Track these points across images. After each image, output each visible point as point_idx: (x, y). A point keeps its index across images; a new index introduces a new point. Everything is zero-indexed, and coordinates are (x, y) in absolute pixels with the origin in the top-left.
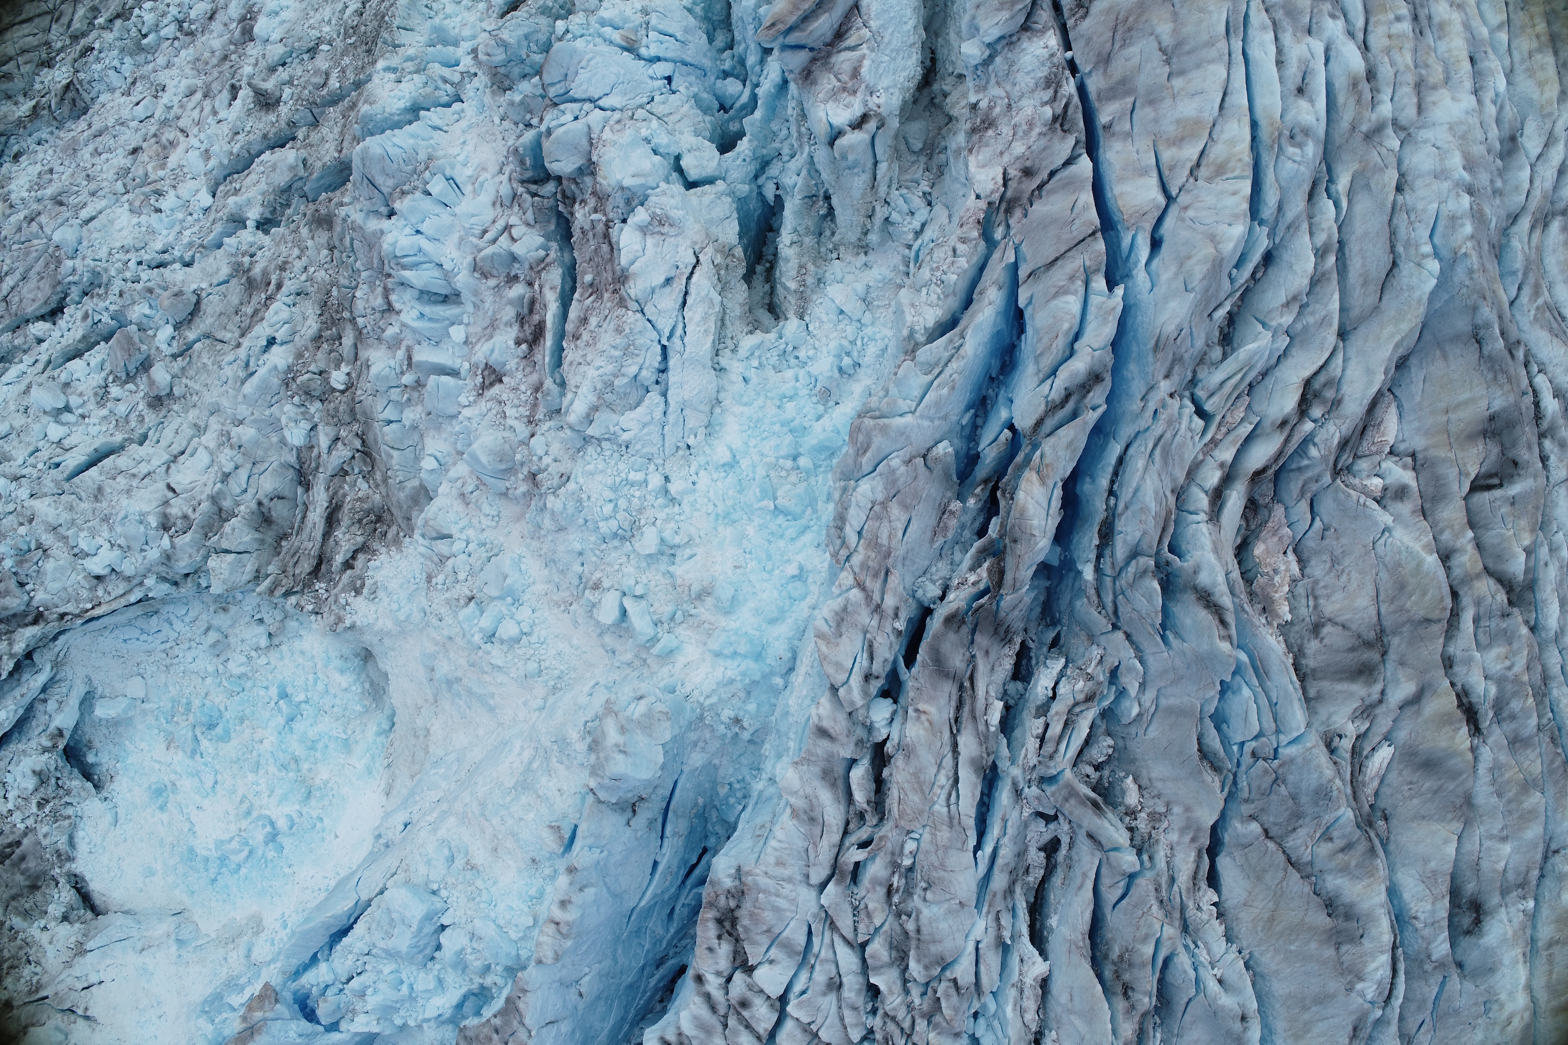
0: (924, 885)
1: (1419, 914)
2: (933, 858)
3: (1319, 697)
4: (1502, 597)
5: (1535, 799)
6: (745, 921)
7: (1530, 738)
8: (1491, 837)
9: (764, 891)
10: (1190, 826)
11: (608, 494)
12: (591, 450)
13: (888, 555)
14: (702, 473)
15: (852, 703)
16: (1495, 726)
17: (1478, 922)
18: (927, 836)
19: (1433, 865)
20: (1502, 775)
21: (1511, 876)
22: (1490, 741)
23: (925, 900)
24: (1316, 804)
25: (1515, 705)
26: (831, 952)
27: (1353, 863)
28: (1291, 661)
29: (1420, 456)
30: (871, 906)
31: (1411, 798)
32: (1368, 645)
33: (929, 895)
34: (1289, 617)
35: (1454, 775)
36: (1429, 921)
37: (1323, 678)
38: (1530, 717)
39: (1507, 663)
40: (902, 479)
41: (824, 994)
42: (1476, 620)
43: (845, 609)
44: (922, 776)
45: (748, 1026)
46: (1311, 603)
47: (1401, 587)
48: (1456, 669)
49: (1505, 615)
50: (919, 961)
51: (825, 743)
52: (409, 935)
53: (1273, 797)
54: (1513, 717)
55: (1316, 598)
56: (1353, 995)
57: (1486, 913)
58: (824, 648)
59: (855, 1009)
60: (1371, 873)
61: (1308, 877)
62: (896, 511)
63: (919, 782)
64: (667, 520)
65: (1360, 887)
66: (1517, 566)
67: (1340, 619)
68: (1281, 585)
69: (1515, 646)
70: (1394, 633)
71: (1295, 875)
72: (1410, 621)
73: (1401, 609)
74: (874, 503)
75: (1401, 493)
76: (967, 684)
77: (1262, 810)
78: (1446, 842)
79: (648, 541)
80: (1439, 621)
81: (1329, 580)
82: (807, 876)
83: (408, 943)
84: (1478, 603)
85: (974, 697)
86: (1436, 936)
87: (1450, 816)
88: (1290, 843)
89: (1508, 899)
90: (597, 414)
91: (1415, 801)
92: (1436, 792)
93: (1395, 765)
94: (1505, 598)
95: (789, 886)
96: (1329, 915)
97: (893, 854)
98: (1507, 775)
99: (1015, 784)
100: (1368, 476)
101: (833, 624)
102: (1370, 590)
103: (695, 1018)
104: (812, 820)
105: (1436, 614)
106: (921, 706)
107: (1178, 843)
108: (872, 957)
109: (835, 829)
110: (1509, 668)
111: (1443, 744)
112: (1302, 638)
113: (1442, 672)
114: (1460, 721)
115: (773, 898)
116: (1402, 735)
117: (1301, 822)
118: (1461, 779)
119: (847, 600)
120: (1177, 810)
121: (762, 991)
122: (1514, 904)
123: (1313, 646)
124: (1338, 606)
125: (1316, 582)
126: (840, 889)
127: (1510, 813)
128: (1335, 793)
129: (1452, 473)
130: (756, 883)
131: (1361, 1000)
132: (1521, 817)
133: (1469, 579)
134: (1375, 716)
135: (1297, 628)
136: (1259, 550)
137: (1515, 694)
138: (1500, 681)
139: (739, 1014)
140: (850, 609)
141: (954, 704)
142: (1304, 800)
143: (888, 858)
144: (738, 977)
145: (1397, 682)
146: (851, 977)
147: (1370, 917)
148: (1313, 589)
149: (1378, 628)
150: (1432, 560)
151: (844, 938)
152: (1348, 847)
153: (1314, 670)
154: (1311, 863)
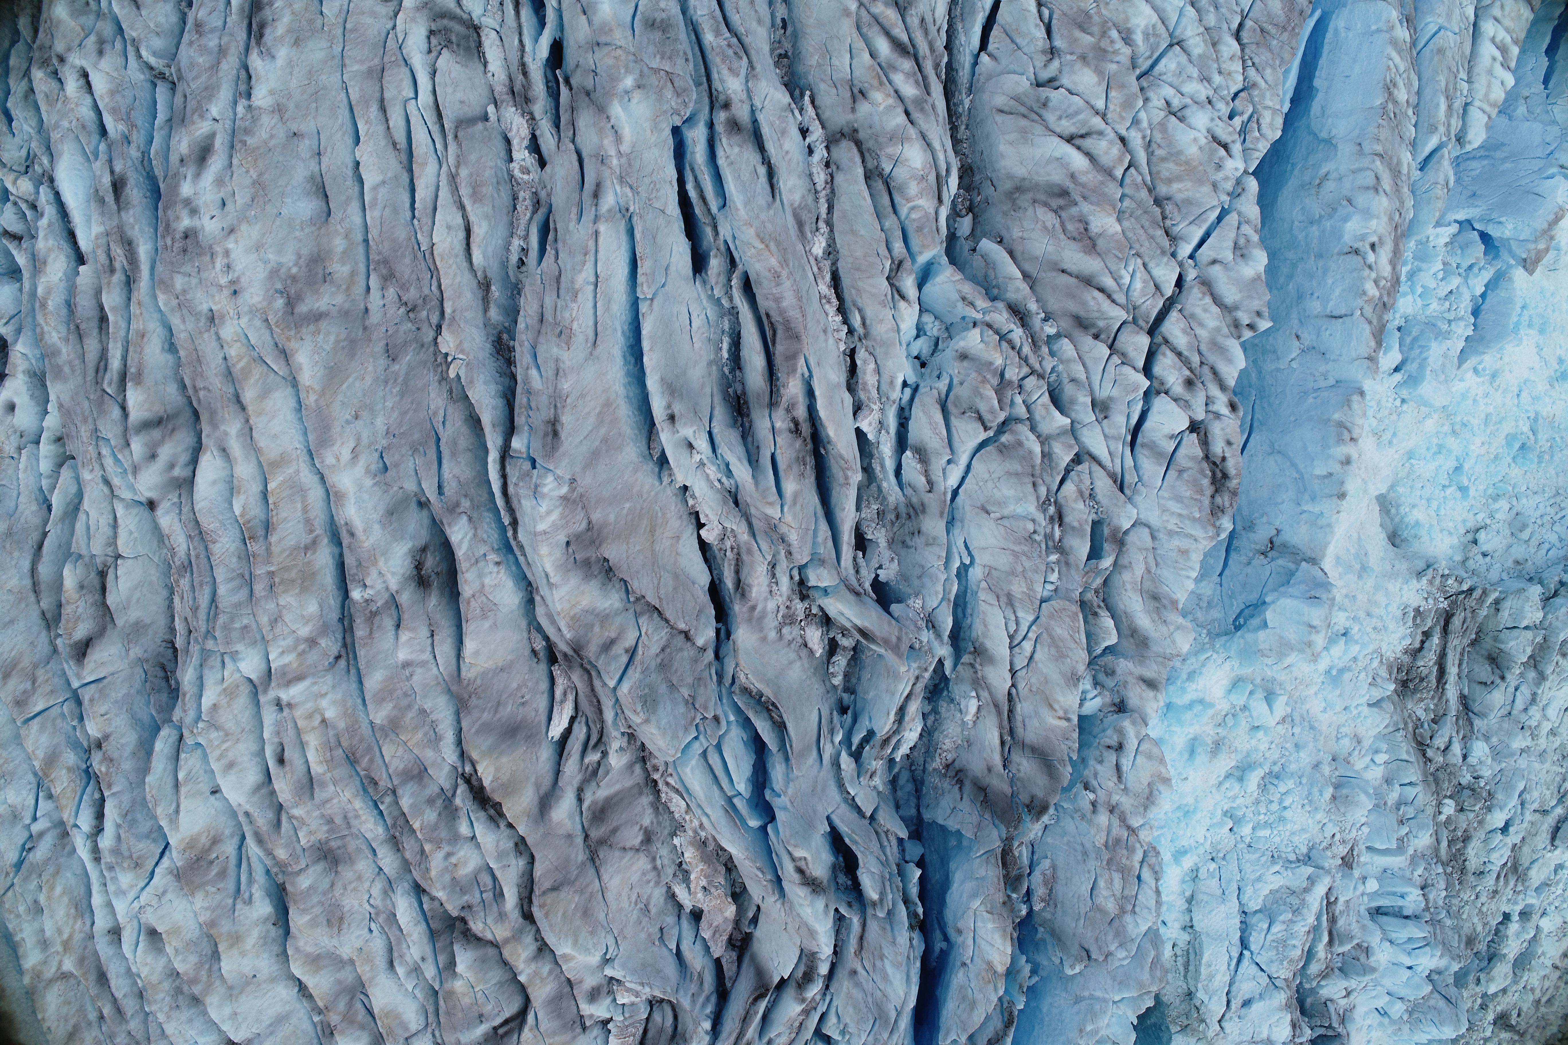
0: (1037, 537)
1: (495, 569)
2: (1028, 564)
3: (630, 766)
4: (477, 926)
5: (380, 715)
6: (1206, 482)
7: (404, 782)
8: (423, 664)
9: (1195, 520)
10: (756, 620)
11: (1288, 814)
12: (1304, 850)
13: (1110, 862)
14: (1202, 841)
15: (1134, 723)
16: (447, 786)
17: (419, 566)
18: (1039, 588)
19: (487, 624)
20: (425, 734)
21: (388, 623)
22: (447, 769)
23: (1033, 521)
24: (650, 686)
25: (431, 815)
26: (1112, 448)
27: (597, 629)
28: (663, 795)
29: (579, 1030)
30: (1081, 505)
31: (519, 687)
32: (602, 842)
33: (1030, 527)
34: (676, 841)
35: (485, 729)
36: (482, 564)
37: (632, 788)
38: (412, 806)
39: (453, 860)
40: (1110, 937)
41: (1110, 398)
42: (499, 895)
43: (1146, 808)
44: (1053, 651)
45: (1179, 354)
46: (659, 862)
47: (586, 913)
48: (511, 844)
49: (468, 907)
50: (1030, 452)
51: (1149, 674)
52: (1431, 360)
53: (690, 680)
54: (431, 802)
55: (655, 868)
56: (568, 477)
57: (411, 578)
58: (1163, 770)
59: (1072, 380)
60: (575, 620)
61: (638, 599)
62: (1111, 907)
63: (1057, 647)
64: (1235, 798)
65: (584, 603)
66: (464, 959)
67: (630, 854)
68: (698, 878)
69: (447, 878)
70: (583, 864)
71: (651, 598)
72: (571, 883)
73: (582, 892)
74: (1133, 912)
75: (594, 995)
76: (1007, 738)
77: (696, 661)
78: (477, 653)
79: (1254, 779)
80: (544, 893)
81: (647, 890)
82: (1153, 538)
83: (1431, 352)
84: (502, 916)
85: (1001, 727)
86: (470, 547)
87: (478, 682)
88: (664, 633)
89: (386, 596)
90: (1305, 885)
91: (514, 685)
92: (499, 704)
93: (544, 718)
94: (472, 925)
95: (1171, 526)
96: (606, 560)
97: (1067, 564)
98: (419, 735)
99: (938, 636)
100: (633, 1004)
101: (1156, 793)
102: (610, 896)
103: (1230, 361)
104: (1155, 598)
105: (549, 899)
106: (1064, 724)
107: (766, 599)
108: (1071, 447)
109: (1128, 586)
110: (449, 855)
111: (504, 760)
112: (659, 823)
113: (529, 841)
114: (493, 791)
115: (1184, 512)
116: (545, 755)
117: (659, 660)
118: (477, 726)
119: (1144, 816)
120: (772, 635)
121: (1175, 400)
122: (379, 592)
123: (647, 819)
124: (635, 868)
125: (657, 883)
126: (1115, 522)
127: (406, 695)
128: (639, 709)
129: (545, 1024)
130: (1204, 528)
131: (559, 472)
132: (391, 692)
133: (517, 936)
134: (580, 770)
135: (666, 832)
136: (731, 910)
137: (435, 828)
138: (455, 838)
139: (1191, 369)
140: (1142, 809)
141: (1019, 718)
142: (663, 688)
143: (1071, 559)
144: (1200, 415)
145: (571, 817)
146: (1087, 421)
147: (564, 569)
148: (659, 875)
149: (598, 862)
150: (563, 948)
151: (1100, 464)
152: (608, 646)
153: (641, 793)
154: (637, 615)
